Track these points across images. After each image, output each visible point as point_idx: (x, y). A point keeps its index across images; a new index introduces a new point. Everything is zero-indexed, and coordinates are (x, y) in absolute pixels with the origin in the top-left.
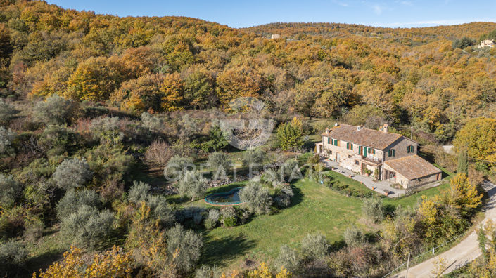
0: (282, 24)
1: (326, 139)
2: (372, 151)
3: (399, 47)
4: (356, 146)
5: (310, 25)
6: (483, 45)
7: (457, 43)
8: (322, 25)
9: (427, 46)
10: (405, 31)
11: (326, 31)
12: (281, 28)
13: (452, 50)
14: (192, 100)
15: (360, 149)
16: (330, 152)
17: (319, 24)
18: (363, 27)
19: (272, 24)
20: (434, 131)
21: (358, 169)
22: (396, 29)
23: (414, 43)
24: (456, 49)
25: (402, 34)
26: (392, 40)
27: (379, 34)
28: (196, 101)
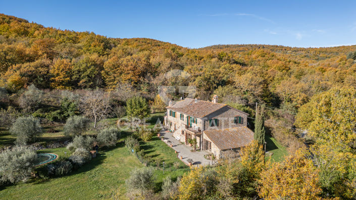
0: (222, 45)
2: (195, 120)
3: (307, 60)
4: (185, 116)
5: (242, 46)
7: (350, 55)
8: (251, 46)
9: (330, 60)
10: (315, 50)
13: (346, 60)
14: (78, 80)
15: (188, 119)
16: (171, 124)
17: (249, 45)
18: (282, 47)
19: (215, 46)
21: (184, 138)
22: (308, 49)
23: (320, 58)
24: (349, 60)
25: (312, 52)
26: (303, 56)
27: (294, 52)
28: (82, 82)
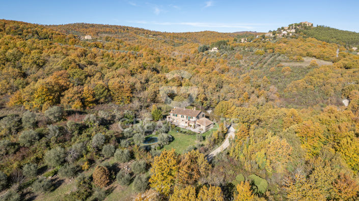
0: (86, 24)
1: (172, 114)
2: (192, 118)
4: (185, 116)
5: (107, 26)
6: (213, 50)
7: (200, 49)
8: (116, 27)
9: (183, 47)
10: (169, 35)
11: (119, 32)
12: (86, 28)
13: (199, 53)
14: (99, 100)
15: (187, 117)
16: (174, 120)
17: (114, 26)
18: (143, 30)
19: (78, 24)
20: (203, 104)
21: (187, 125)
22: (164, 33)
24: (200, 53)
25: (168, 37)
28: (102, 100)
